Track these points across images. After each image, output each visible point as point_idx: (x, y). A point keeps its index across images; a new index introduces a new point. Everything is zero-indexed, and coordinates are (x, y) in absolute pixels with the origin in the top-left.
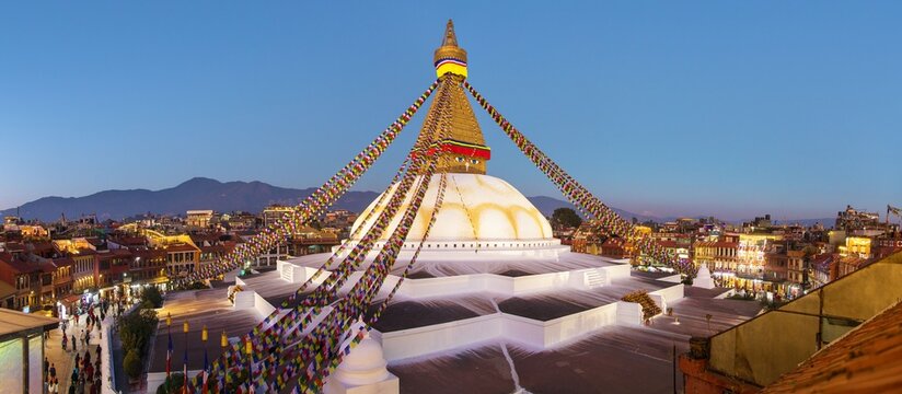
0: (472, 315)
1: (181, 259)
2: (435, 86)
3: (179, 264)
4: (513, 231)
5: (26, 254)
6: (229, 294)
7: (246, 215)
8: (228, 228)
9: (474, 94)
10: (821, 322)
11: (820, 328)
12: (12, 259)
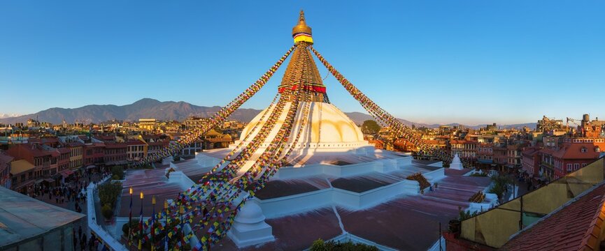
0: (315, 189)
1: (136, 150)
2: (293, 49)
3: (134, 152)
4: (340, 137)
5: (41, 145)
6: (166, 172)
7: (175, 122)
8: (165, 130)
9: (316, 53)
10: (522, 215)
11: (521, 218)
12: (33, 148)
